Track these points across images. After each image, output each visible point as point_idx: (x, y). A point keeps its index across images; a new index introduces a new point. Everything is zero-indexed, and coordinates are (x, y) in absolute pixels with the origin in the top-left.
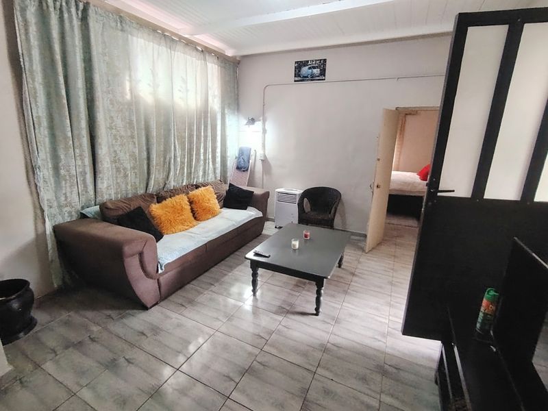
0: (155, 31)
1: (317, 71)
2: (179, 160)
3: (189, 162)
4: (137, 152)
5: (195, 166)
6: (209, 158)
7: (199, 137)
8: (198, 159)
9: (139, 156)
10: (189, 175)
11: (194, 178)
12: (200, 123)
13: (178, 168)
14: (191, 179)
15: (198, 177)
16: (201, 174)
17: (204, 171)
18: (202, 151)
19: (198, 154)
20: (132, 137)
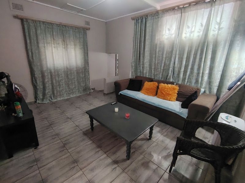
0: (174, 9)
2: (176, 69)
3: (185, 72)
4: (156, 63)
5: (189, 76)
6: (203, 73)
7: (195, 58)
8: (192, 72)
9: (157, 64)
10: (184, 79)
11: (187, 82)
12: (198, 50)
13: (176, 73)
14: (185, 82)
15: (191, 82)
16: (194, 81)
17: (197, 81)
18: (196, 67)
19: (192, 69)
20: (155, 57)
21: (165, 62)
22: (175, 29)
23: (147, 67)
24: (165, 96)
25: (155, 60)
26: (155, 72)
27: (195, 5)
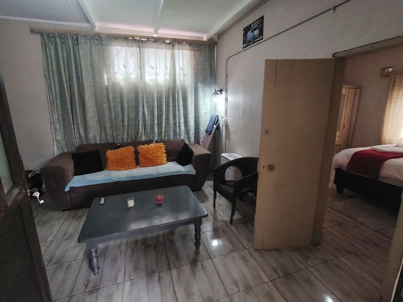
0: (126, 39)
1: (256, 32)
2: (148, 123)
3: (160, 124)
4: (113, 116)
5: (165, 128)
6: (179, 122)
7: (168, 106)
8: (168, 123)
9: (115, 119)
10: (160, 133)
11: (165, 136)
12: (169, 96)
13: (149, 128)
14: (162, 137)
15: (169, 136)
16: (172, 134)
17: (175, 132)
18: (171, 117)
19: (167, 119)
20: (109, 107)
21: (128, 115)
22: (133, 66)
23: (94, 126)
24: (153, 162)
25: (111, 113)
26: (113, 132)
27: (154, 42)
